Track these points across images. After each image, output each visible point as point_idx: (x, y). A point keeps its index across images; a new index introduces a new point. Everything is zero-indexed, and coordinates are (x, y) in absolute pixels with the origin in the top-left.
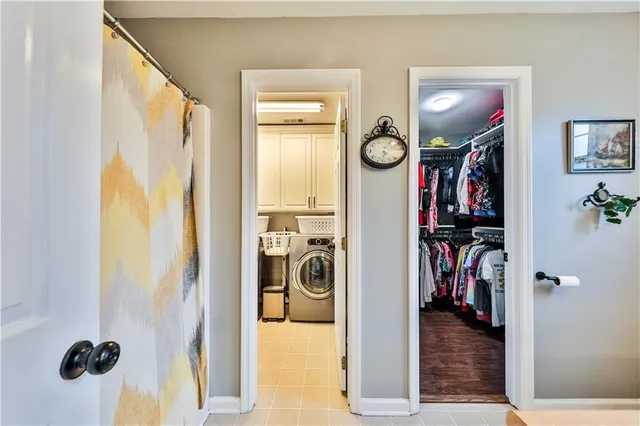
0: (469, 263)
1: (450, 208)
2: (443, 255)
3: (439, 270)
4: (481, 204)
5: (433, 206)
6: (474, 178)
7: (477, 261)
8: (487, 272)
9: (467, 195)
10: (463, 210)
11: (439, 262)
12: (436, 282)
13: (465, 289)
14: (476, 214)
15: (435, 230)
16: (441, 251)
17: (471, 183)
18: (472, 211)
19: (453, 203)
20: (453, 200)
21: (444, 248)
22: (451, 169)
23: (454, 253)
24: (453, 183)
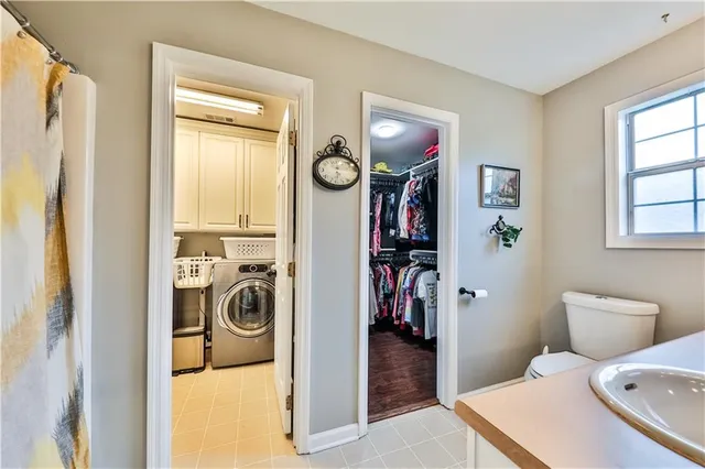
0: (407, 284)
1: (392, 232)
2: (385, 277)
3: (382, 292)
4: (418, 229)
5: (377, 230)
6: (412, 205)
7: (414, 281)
8: (422, 292)
9: (406, 220)
10: (403, 235)
11: (381, 284)
12: (379, 305)
13: (404, 309)
14: (413, 238)
15: (378, 253)
16: (384, 273)
17: (410, 210)
18: (410, 236)
19: (395, 228)
20: (395, 225)
21: (386, 270)
22: (393, 195)
23: (395, 274)
24: (395, 209)
